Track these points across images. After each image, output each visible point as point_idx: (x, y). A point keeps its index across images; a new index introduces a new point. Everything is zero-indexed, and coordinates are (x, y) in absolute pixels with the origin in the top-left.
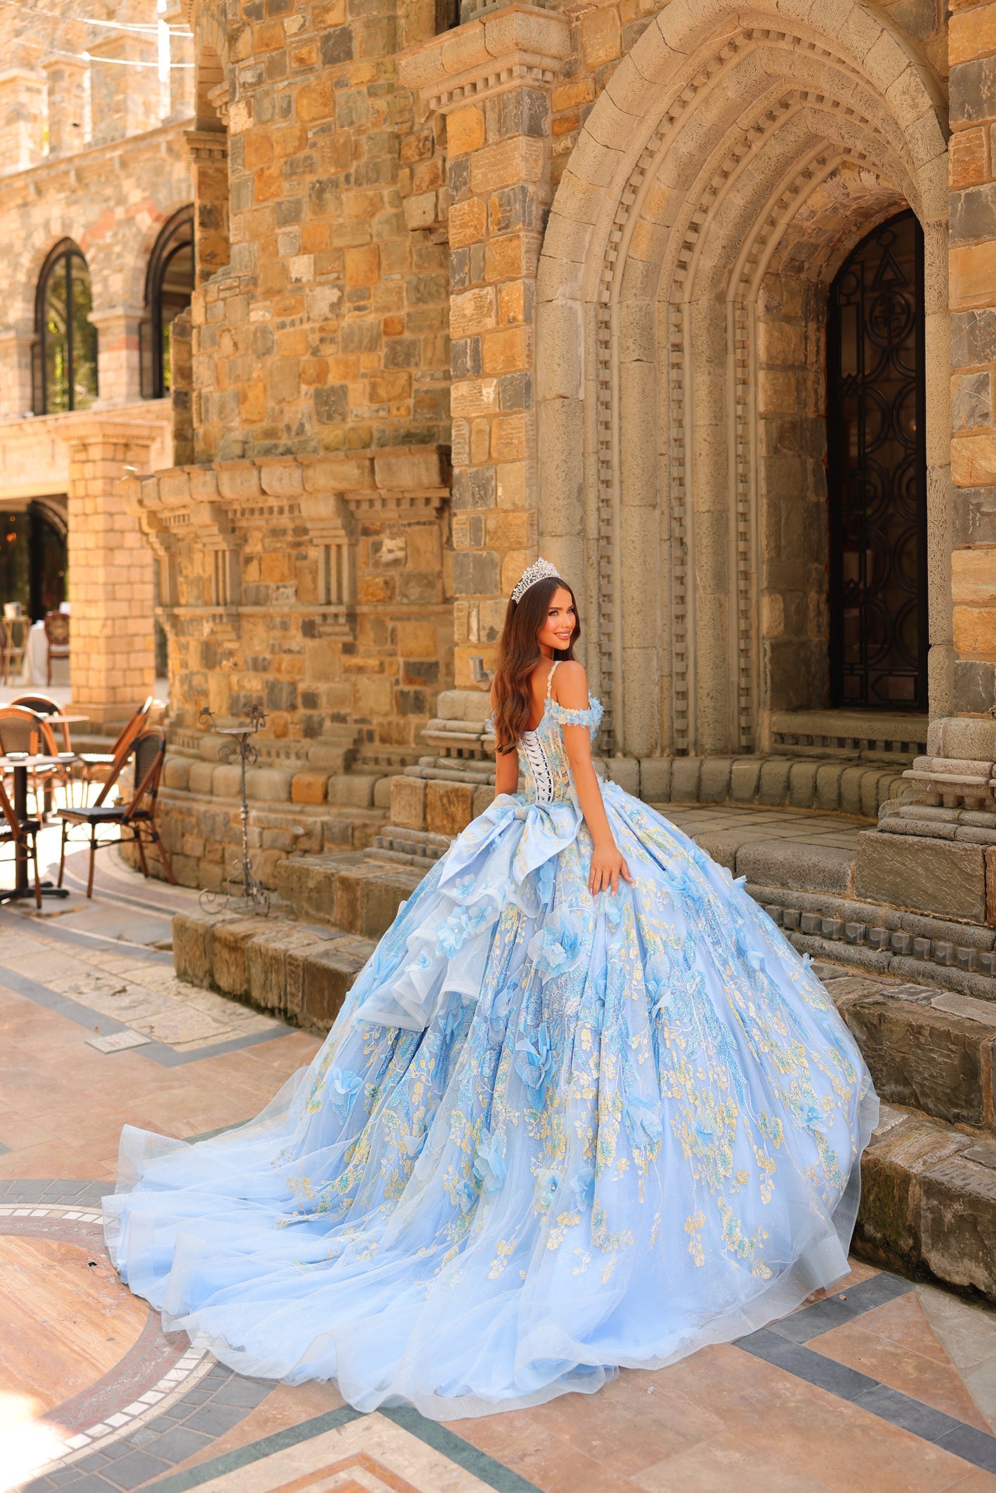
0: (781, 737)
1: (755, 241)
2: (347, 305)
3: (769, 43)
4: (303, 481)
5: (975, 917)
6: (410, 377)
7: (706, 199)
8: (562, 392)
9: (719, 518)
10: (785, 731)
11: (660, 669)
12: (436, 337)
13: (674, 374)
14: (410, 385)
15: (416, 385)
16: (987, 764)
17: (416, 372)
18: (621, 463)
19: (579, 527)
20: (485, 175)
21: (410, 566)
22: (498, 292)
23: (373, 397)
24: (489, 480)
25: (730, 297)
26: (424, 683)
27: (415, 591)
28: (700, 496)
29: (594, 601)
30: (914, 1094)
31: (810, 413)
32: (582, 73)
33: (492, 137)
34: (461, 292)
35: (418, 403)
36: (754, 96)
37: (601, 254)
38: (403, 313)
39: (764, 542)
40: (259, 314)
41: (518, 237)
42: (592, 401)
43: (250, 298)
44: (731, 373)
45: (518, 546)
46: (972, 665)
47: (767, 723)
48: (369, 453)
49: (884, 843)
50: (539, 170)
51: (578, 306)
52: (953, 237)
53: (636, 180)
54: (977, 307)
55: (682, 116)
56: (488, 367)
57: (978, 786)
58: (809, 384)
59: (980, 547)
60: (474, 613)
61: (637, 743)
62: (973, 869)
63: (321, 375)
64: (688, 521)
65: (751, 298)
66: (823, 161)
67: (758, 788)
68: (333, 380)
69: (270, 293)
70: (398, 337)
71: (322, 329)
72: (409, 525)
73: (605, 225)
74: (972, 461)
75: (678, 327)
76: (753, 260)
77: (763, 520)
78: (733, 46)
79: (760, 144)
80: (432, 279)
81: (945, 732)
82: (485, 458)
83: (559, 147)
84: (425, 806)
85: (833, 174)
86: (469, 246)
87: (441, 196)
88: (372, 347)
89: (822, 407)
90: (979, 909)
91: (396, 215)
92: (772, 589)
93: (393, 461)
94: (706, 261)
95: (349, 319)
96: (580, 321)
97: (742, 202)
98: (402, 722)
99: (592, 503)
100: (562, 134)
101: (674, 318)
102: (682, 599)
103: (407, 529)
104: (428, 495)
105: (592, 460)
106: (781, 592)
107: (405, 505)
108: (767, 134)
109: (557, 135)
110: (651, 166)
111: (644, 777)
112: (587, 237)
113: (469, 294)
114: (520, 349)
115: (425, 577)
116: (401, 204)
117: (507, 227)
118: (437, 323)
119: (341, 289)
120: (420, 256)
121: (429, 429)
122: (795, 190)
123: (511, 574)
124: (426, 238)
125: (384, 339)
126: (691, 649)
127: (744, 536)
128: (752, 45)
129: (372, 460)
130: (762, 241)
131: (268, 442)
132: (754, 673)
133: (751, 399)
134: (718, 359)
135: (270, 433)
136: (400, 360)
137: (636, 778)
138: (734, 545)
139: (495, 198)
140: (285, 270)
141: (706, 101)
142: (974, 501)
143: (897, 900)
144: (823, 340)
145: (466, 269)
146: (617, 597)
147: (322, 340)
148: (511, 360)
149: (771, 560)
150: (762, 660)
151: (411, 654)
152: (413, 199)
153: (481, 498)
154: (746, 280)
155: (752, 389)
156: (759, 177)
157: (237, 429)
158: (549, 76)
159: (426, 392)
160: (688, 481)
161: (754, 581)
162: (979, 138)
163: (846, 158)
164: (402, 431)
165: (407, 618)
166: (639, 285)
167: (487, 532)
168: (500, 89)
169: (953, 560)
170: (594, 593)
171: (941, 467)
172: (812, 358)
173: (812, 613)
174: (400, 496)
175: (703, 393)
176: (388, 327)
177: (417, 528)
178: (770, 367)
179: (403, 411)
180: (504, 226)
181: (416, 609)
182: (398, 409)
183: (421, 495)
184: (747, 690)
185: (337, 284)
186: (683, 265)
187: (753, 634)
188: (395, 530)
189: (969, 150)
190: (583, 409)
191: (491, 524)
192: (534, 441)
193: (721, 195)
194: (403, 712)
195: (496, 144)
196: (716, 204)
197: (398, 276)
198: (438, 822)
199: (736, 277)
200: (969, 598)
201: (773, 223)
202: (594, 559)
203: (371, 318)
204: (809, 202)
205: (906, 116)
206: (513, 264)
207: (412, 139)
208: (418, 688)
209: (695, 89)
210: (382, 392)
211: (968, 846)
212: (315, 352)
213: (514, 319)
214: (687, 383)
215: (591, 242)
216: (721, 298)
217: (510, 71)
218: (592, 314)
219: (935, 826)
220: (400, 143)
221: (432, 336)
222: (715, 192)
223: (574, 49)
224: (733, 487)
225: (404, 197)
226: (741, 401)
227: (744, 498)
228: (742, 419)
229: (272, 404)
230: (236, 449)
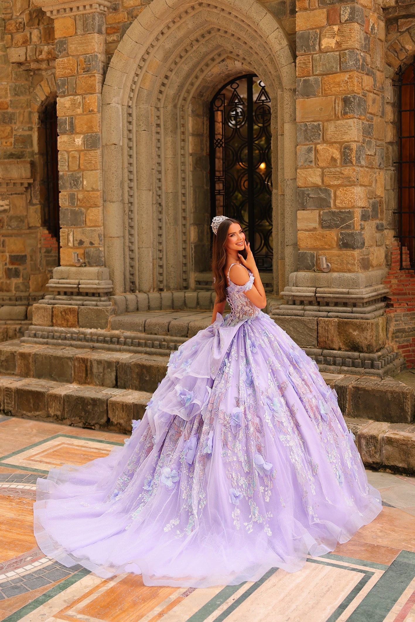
0: (198, 282)
1: (190, 84)
3: (208, 9)
5: (313, 345)
6: (12, 129)
7: (173, 66)
8: (114, 142)
9: (175, 194)
10: (201, 280)
11: (153, 256)
12: (24, 112)
13: (157, 136)
14: (12, 132)
15: (14, 133)
16: (314, 289)
17: (14, 126)
18: (137, 172)
19: (121, 198)
20: (76, 47)
21: (12, 213)
22: (84, 98)
24: (79, 178)
25: (179, 106)
26: (20, 264)
27: (14, 224)
28: (168, 185)
29: (127, 229)
31: (205, 154)
32: (121, 9)
33: (79, 32)
34: (63, 97)
35: (16, 141)
36: (198, 28)
37: (129, 86)
38: (8, 99)
39: (192, 205)
41: (94, 76)
42: (125, 147)
44: (179, 137)
45: (95, 206)
46: (305, 253)
47: (193, 277)
50: (101, 48)
51: (120, 107)
52: (298, 95)
53: (146, 57)
54: (307, 122)
55: (168, 33)
56: (78, 130)
57: (311, 297)
58: (204, 141)
59: (309, 210)
60: (71, 234)
61: (146, 286)
62: (313, 327)
64: (163, 196)
65: (186, 107)
66: (219, 55)
67: (198, 303)
70: (5, 111)
72: (11, 194)
73: (132, 74)
74: (305, 178)
75: (159, 117)
76: (188, 92)
77: (192, 196)
78: (193, 8)
79: (197, 47)
80: (22, 85)
81: (296, 277)
82: (77, 168)
83: (110, 39)
84: (52, 316)
85: (223, 61)
86: (67, 77)
87: (28, 50)
89: (208, 151)
90: (316, 343)
91: (4, 55)
92: (194, 224)
93: (8, 166)
94: (171, 92)
96: (120, 113)
97: (187, 69)
98: (8, 282)
99: (126, 189)
100: (111, 34)
101: (157, 113)
102: (160, 228)
103: (10, 196)
104: (22, 182)
105: (126, 170)
106: (197, 225)
107: (11, 186)
108: (200, 43)
109: (108, 34)
110: (152, 51)
111: (150, 300)
112: (124, 79)
113: (68, 98)
114: (95, 123)
115: (20, 217)
116: (6, 51)
117: (88, 71)
118: (25, 105)
120: (16, 75)
121: (22, 152)
122: (207, 65)
123: (91, 218)
124: (19, 67)
126: (165, 248)
127: (184, 202)
128: (201, 9)
130: (192, 84)
132: (188, 257)
133: (186, 148)
134: (174, 131)
136: (7, 121)
137: (147, 300)
138: (180, 206)
139: (82, 58)
141: (178, 28)
142: (307, 193)
144: (208, 124)
145: (66, 87)
146: (136, 227)
148: (90, 128)
149: (194, 212)
150: (191, 252)
151: (13, 251)
152: (13, 49)
153: (75, 185)
154: (185, 99)
155: (187, 143)
156: (195, 60)
158: (106, 9)
159: (20, 136)
160: (163, 180)
161: (188, 221)
162: (309, 59)
163: (230, 55)
164: (8, 153)
165: (10, 236)
166: (145, 100)
167: (78, 199)
168: (85, 12)
169: (298, 214)
170: (127, 226)
171: (291, 180)
172: (205, 132)
173: (205, 233)
174: (9, 182)
175: (169, 144)
176: (1, 106)
177: (15, 196)
178: (193, 135)
179: (8, 144)
180: (86, 70)
181: (16, 232)
182: (6, 143)
183: (19, 181)
184: (185, 264)
186: (161, 92)
187: (188, 242)
188: (4, 197)
189: (304, 63)
190: (122, 150)
191: (80, 196)
193: (178, 65)
194: (9, 277)
195: (81, 35)
196: (176, 69)
197: (6, 83)
198: (59, 322)
199: (181, 98)
200: (304, 228)
201: (197, 77)
202: (127, 211)
204: (212, 70)
205: (277, 47)
206: (92, 87)
207: (12, 22)
208: (16, 266)
209: (174, 22)
211: (311, 318)
213: (92, 111)
214: (162, 140)
215: (126, 80)
216: (175, 106)
217: (91, 5)
218: (125, 110)
219: (295, 312)
220: (5, 23)
221: (22, 111)
222: (176, 63)
224: (180, 182)
225: (7, 48)
226: (183, 148)
227: (184, 187)
228: (183, 155)
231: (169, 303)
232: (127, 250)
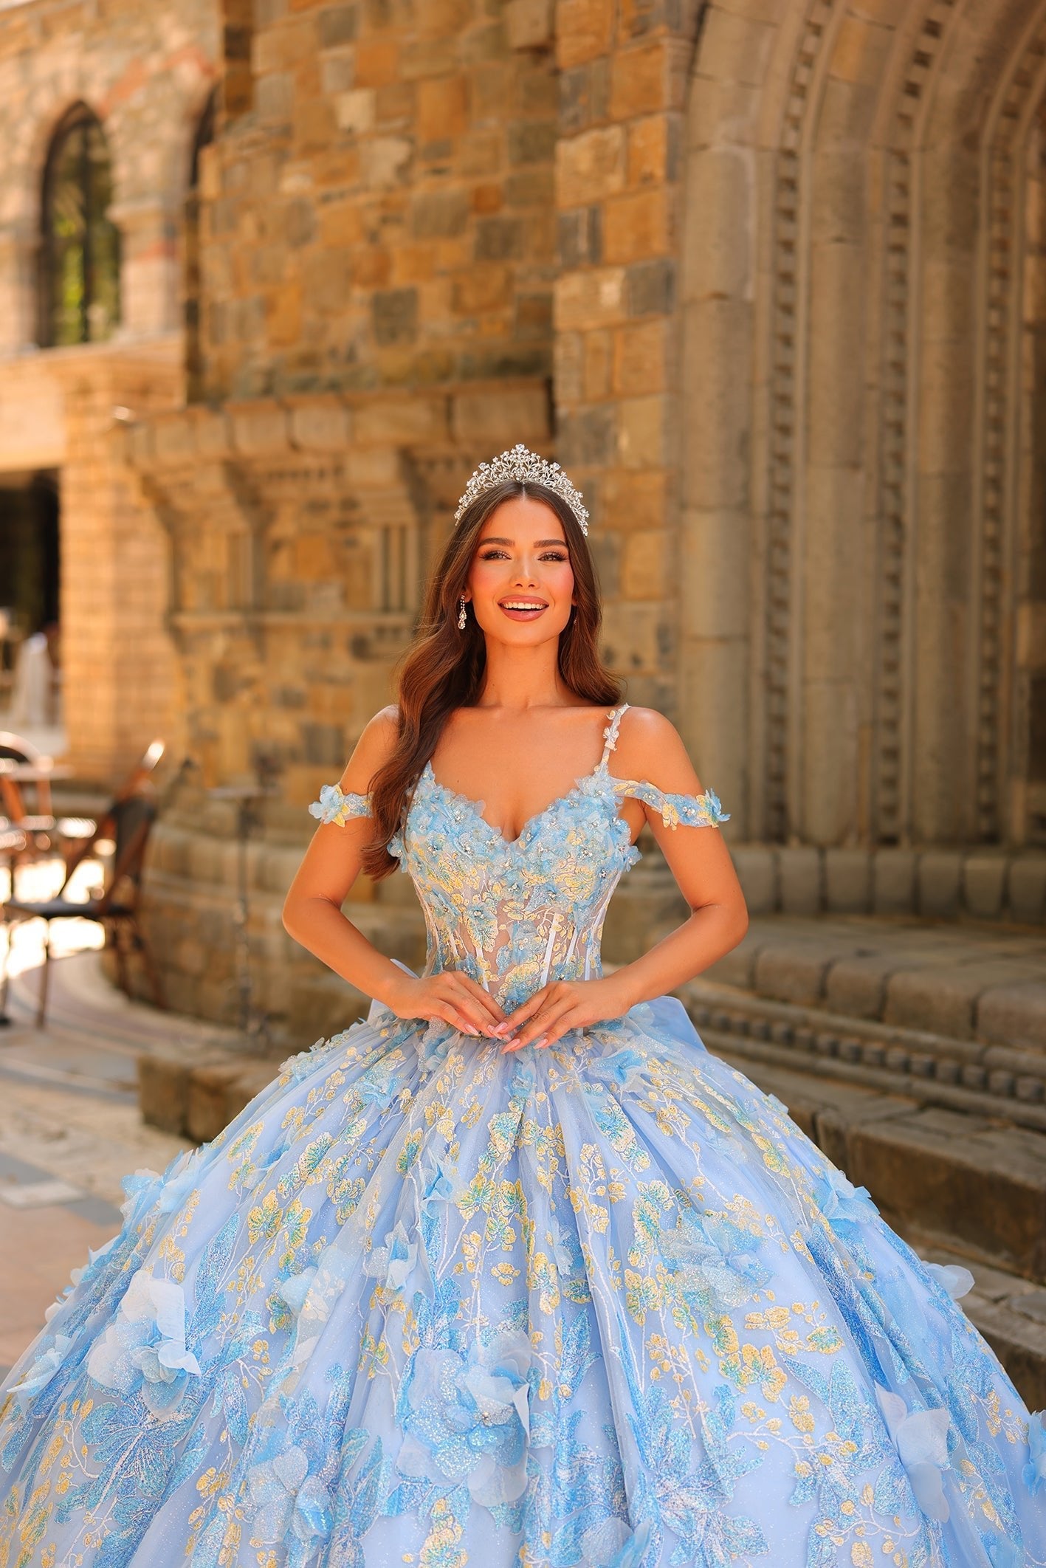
0: (1042, 822)
2: (420, 168)
4: (352, 429)
6: (509, 276)
8: (719, 288)
9: (957, 486)
11: (859, 713)
13: (894, 261)
14: (510, 288)
15: (519, 289)
17: (520, 269)
18: (808, 399)
19: (740, 496)
22: (628, 134)
23: (456, 304)
24: (608, 425)
25: (986, 139)
28: (928, 450)
29: (760, 608)
34: (573, 136)
35: (520, 315)
37: (786, 73)
38: (501, 178)
39: (1026, 523)
40: (295, 182)
41: (659, 46)
42: (765, 305)
43: (281, 157)
44: (983, 258)
45: (647, 524)
47: (1022, 800)
48: (446, 387)
51: (748, 156)
56: (611, 250)
61: (821, 822)
63: (382, 271)
64: (908, 490)
65: (1018, 141)
67: (1004, 898)
68: (399, 279)
69: (311, 150)
70: (494, 215)
71: (384, 204)
73: (792, 26)
75: (903, 189)
76: (1023, 83)
77: (1025, 489)
82: (603, 391)
86: (587, 63)
88: (455, 229)
91: (494, 28)
92: (1035, 594)
93: (481, 401)
94: (949, 83)
95: (422, 188)
96: (751, 180)
99: (762, 460)
101: (896, 173)
102: (895, 609)
105: (763, 395)
111: (830, 877)
112: (765, 46)
113: (585, 139)
114: (658, 222)
116: (498, 13)
117: (643, 31)
119: (411, 141)
123: (636, 567)
124: (534, 63)
125: (474, 219)
126: (907, 685)
127: (993, 514)
129: (450, 399)
131: (304, 374)
132: (1003, 723)
133: (1012, 301)
134: (962, 237)
135: (308, 360)
136: (496, 249)
137: (818, 879)
138: (978, 527)
140: (330, 115)
145: (583, 100)
146: (795, 604)
147: (385, 221)
148: (643, 240)
152: (520, 3)
153: (597, 451)
154: (1012, 113)
155: (1015, 285)
157: (262, 353)
159: (530, 298)
160: (910, 426)
161: (1008, 583)
164: (498, 357)
166: (844, 122)
170: (761, 597)
175: (938, 290)
176: (479, 201)
179: (499, 327)
180: (640, 29)
182: (491, 323)
184: (992, 749)
185: (405, 135)
186: (913, 90)
187: (1004, 663)
190: (752, 315)
191: (609, 490)
192: (675, 364)
197: (494, 122)
199: (995, 108)
202: (762, 545)
203: (455, 187)
206: (650, 90)
210: (469, 298)
212: (373, 237)
213: (651, 175)
214: (913, 275)
215: (770, 54)
216: (970, 141)
218: (769, 167)
224: (980, 438)
226: (997, 304)
227: (996, 455)
228: (997, 332)
229: (310, 317)
230: (258, 383)
231: (904, 891)
232: (757, 687)
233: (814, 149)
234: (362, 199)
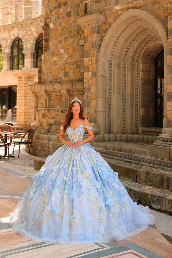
0: (143, 131)
2: (69, 58)
4: (61, 87)
5: (168, 159)
8: (102, 75)
9: (132, 95)
11: (120, 120)
13: (124, 72)
15: (80, 71)
16: (171, 135)
17: (81, 69)
18: (113, 86)
20: (90, 39)
23: (73, 73)
24: (89, 89)
25: (135, 60)
28: (128, 92)
30: (154, 184)
31: (151, 79)
32: (107, 24)
33: (91, 33)
34: (86, 58)
35: (81, 74)
36: (138, 29)
37: (110, 53)
38: (79, 59)
40: (55, 59)
41: (95, 50)
42: (108, 76)
43: (53, 56)
44: (135, 72)
46: (170, 120)
47: (141, 129)
48: (72, 83)
49: (153, 147)
50: (99, 39)
51: (106, 61)
52: (168, 54)
53: (117, 41)
55: (125, 31)
56: (90, 70)
57: (169, 138)
58: (151, 74)
59: (171, 102)
60: (87, 110)
61: (115, 132)
62: (168, 151)
63: (65, 69)
64: (126, 96)
65: (139, 60)
66: (152, 39)
67: (138, 139)
68: (67, 70)
69: (57, 55)
70: (78, 63)
71: (65, 62)
73: (111, 48)
74: (170, 89)
75: (125, 65)
76: (140, 54)
77: (141, 96)
78: (134, 21)
79: (140, 36)
80: (83, 54)
81: (165, 130)
82: (89, 85)
83: (103, 35)
85: (154, 41)
86: (87, 50)
88: (73, 65)
89: (154, 78)
90: (168, 158)
91: (78, 43)
92: (142, 107)
93: (76, 84)
94: (130, 54)
95: (70, 60)
96: (106, 63)
97: (137, 45)
101: (124, 63)
102: (125, 109)
103: (78, 96)
106: (144, 108)
107: (78, 92)
108: (141, 34)
109: (102, 33)
110: (119, 39)
111: (116, 137)
112: (108, 50)
116: (78, 41)
117: (93, 48)
119: (69, 55)
120: (82, 50)
121: (82, 79)
122: (147, 43)
124: (82, 47)
125: (75, 64)
126: (126, 117)
127: (137, 99)
129: (73, 84)
130: (141, 51)
131: (56, 80)
132: (138, 121)
135: (56, 79)
136: (78, 67)
139: (91, 43)
140: (59, 51)
141: (129, 29)
142: (171, 95)
143: (155, 157)
145: (87, 54)
146: (112, 108)
147: (65, 63)
148: (93, 69)
149: (142, 102)
150: (140, 119)
152: (81, 40)
153: (88, 91)
155: (139, 75)
156: (140, 41)
157: (50, 78)
158: (101, 24)
160: (126, 89)
161: (139, 106)
163: (156, 38)
164: (78, 79)
166: (117, 58)
167: (89, 97)
169: (167, 104)
170: (108, 107)
171: (166, 89)
173: (151, 111)
174: (77, 90)
175: (129, 75)
176: (76, 62)
177: (80, 95)
178: (143, 71)
179: (78, 76)
183: (81, 90)
184: (137, 124)
186: (126, 55)
187: (138, 114)
189: (171, 41)
190: (106, 77)
196: (132, 45)
197: (78, 53)
199: (136, 57)
200: (169, 110)
201: (143, 48)
202: (108, 102)
203: (73, 60)
204: (150, 45)
205: (161, 35)
207: (81, 30)
210: (75, 72)
211: (167, 147)
212: (64, 65)
213: (94, 63)
214: (126, 74)
216: (133, 60)
217: (94, 23)
218: (108, 62)
219: (162, 144)
220: (79, 31)
222: (132, 43)
223: (106, 20)
224: (135, 90)
225: (79, 40)
226: (137, 76)
227: (137, 92)
228: (137, 79)
229: (57, 74)
230: (50, 81)
231: (125, 139)
232: (107, 117)
233: (114, 60)
234: (63, 61)
